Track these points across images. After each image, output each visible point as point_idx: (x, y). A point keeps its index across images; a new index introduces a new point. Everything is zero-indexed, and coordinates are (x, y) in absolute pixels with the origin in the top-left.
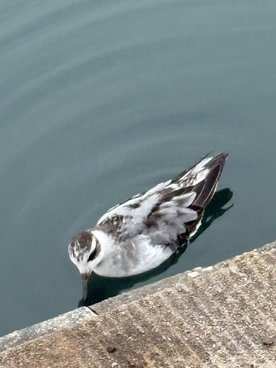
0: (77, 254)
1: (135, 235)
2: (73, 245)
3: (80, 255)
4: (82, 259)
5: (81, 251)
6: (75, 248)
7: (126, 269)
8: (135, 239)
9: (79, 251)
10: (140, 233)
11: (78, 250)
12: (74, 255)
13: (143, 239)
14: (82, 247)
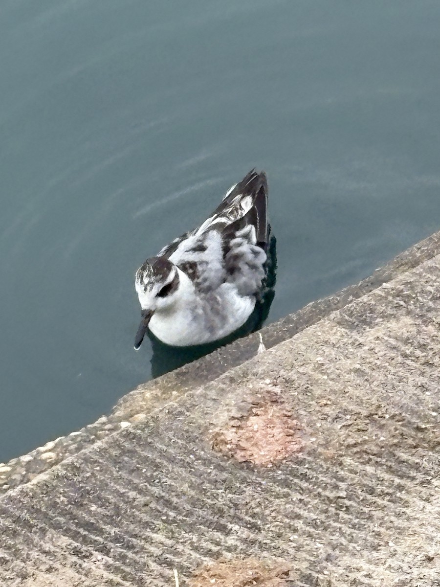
0: (146, 281)
1: (219, 285)
2: (144, 269)
3: (149, 283)
4: (152, 288)
5: (153, 278)
6: (145, 274)
7: (212, 329)
8: (218, 290)
9: (150, 278)
10: (224, 281)
11: (149, 276)
12: (142, 282)
13: (228, 289)
14: (155, 274)
